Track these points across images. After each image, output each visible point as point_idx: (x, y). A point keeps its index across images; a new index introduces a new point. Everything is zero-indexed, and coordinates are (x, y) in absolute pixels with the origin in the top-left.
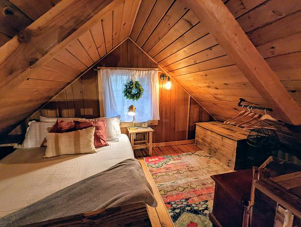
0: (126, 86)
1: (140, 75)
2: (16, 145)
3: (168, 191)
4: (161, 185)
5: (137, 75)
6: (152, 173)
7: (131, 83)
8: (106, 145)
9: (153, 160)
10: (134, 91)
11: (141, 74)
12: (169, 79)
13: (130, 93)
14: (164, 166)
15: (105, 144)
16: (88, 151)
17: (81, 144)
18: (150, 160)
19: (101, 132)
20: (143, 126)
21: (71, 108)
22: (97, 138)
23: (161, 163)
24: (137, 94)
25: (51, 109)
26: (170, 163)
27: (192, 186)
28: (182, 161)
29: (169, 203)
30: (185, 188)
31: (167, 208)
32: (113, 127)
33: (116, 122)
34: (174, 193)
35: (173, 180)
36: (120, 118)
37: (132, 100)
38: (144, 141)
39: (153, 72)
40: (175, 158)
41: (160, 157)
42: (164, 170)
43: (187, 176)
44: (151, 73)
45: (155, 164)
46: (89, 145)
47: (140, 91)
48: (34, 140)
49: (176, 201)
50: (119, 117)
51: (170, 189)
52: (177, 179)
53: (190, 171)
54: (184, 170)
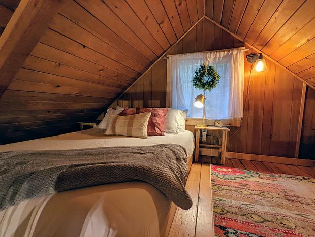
0: (197, 73)
1: (216, 58)
2: (94, 125)
3: (228, 212)
4: (221, 200)
5: (211, 59)
6: (214, 183)
7: (203, 67)
8: (161, 135)
9: (224, 170)
10: (206, 78)
11: (218, 56)
12: (261, 57)
13: (200, 80)
14: (238, 180)
15: (160, 133)
16: (139, 135)
17: (133, 126)
18: (219, 169)
19: (158, 120)
20: (217, 125)
21: (141, 100)
22: (152, 125)
23: (234, 176)
24: (210, 82)
25: (126, 100)
26: (251, 179)
27: (285, 222)
28: (277, 183)
29: (223, 228)
30: (265, 221)
31: (216, 232)
32: (174, 118)
33: (179, 113)
34: (240, 218)
35: (245, 201)
36: (187, 113)
37: (203, 90)
38: (218, 146)
39: (235, 51)
40: (262, 176)
41: (236, 169)
42: (236, 185)
43: (279, 205)
44: (232, 53)
45: (224, 174)
46: (140, 129)
47: (214, 78)
48: (106, 123)
49: (239, 231)
50: (186, 111)
51: (234, 210)
52: (255, 202)
53: (288, 199)
54: (275, 195)
